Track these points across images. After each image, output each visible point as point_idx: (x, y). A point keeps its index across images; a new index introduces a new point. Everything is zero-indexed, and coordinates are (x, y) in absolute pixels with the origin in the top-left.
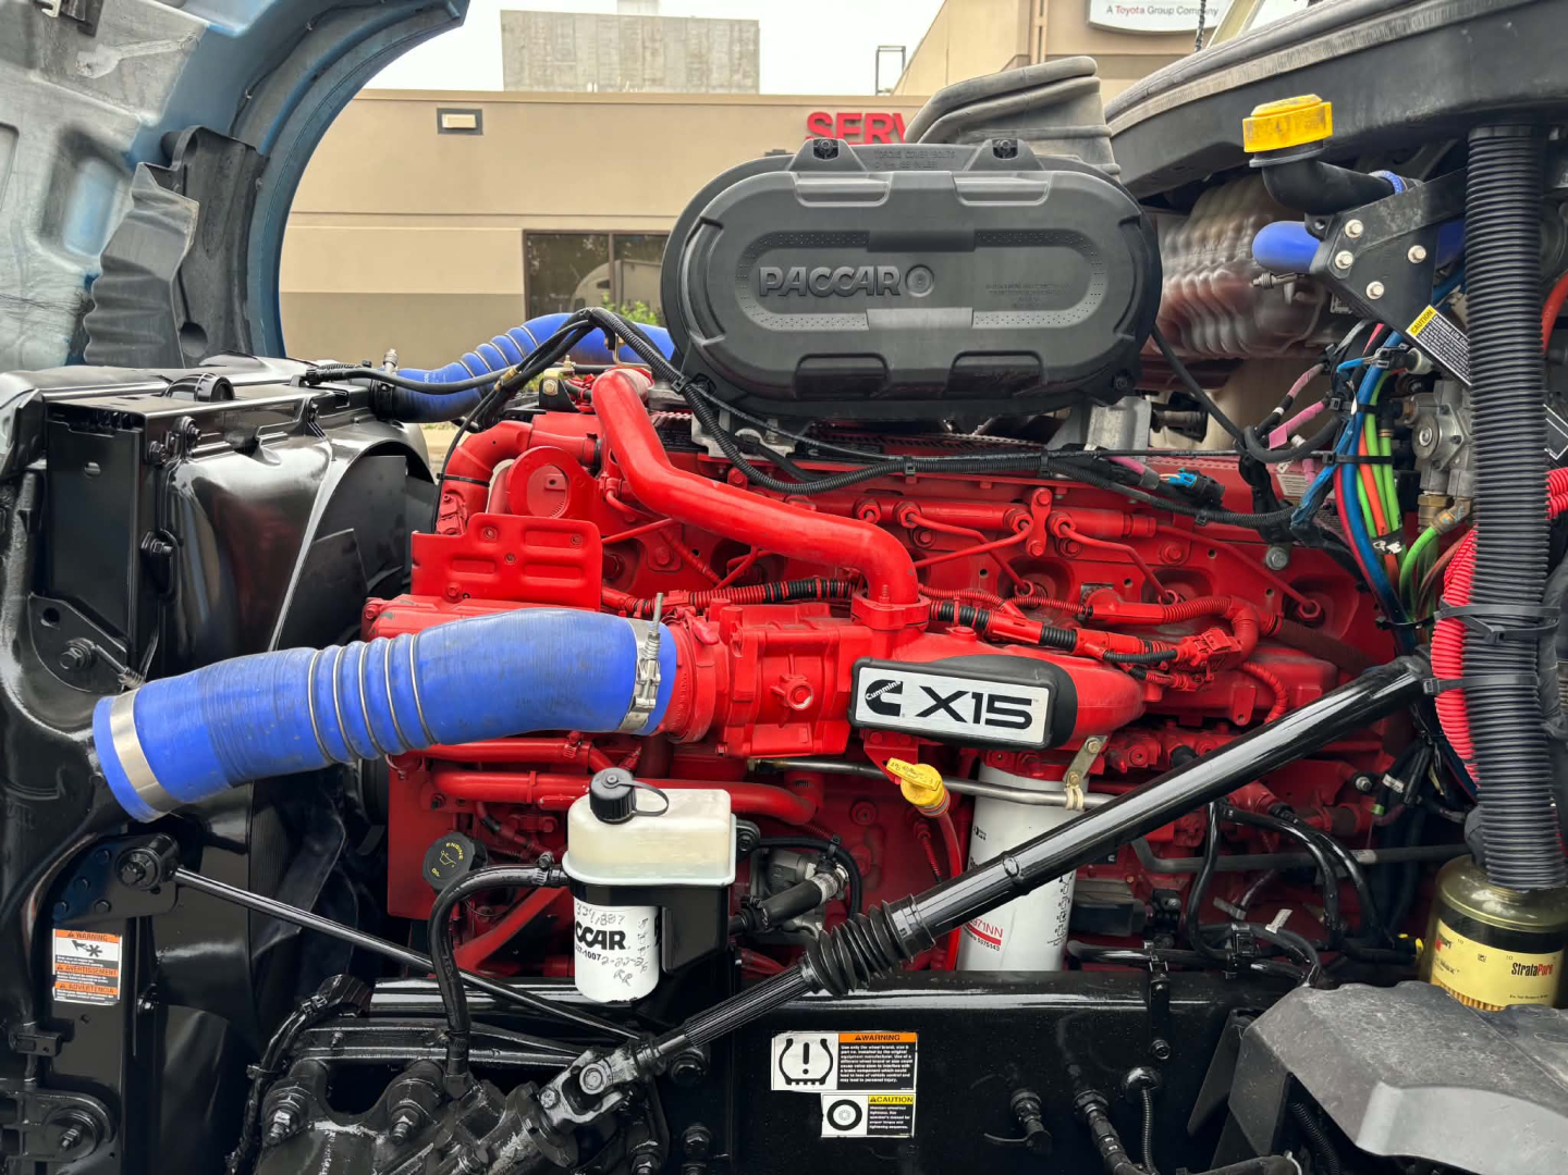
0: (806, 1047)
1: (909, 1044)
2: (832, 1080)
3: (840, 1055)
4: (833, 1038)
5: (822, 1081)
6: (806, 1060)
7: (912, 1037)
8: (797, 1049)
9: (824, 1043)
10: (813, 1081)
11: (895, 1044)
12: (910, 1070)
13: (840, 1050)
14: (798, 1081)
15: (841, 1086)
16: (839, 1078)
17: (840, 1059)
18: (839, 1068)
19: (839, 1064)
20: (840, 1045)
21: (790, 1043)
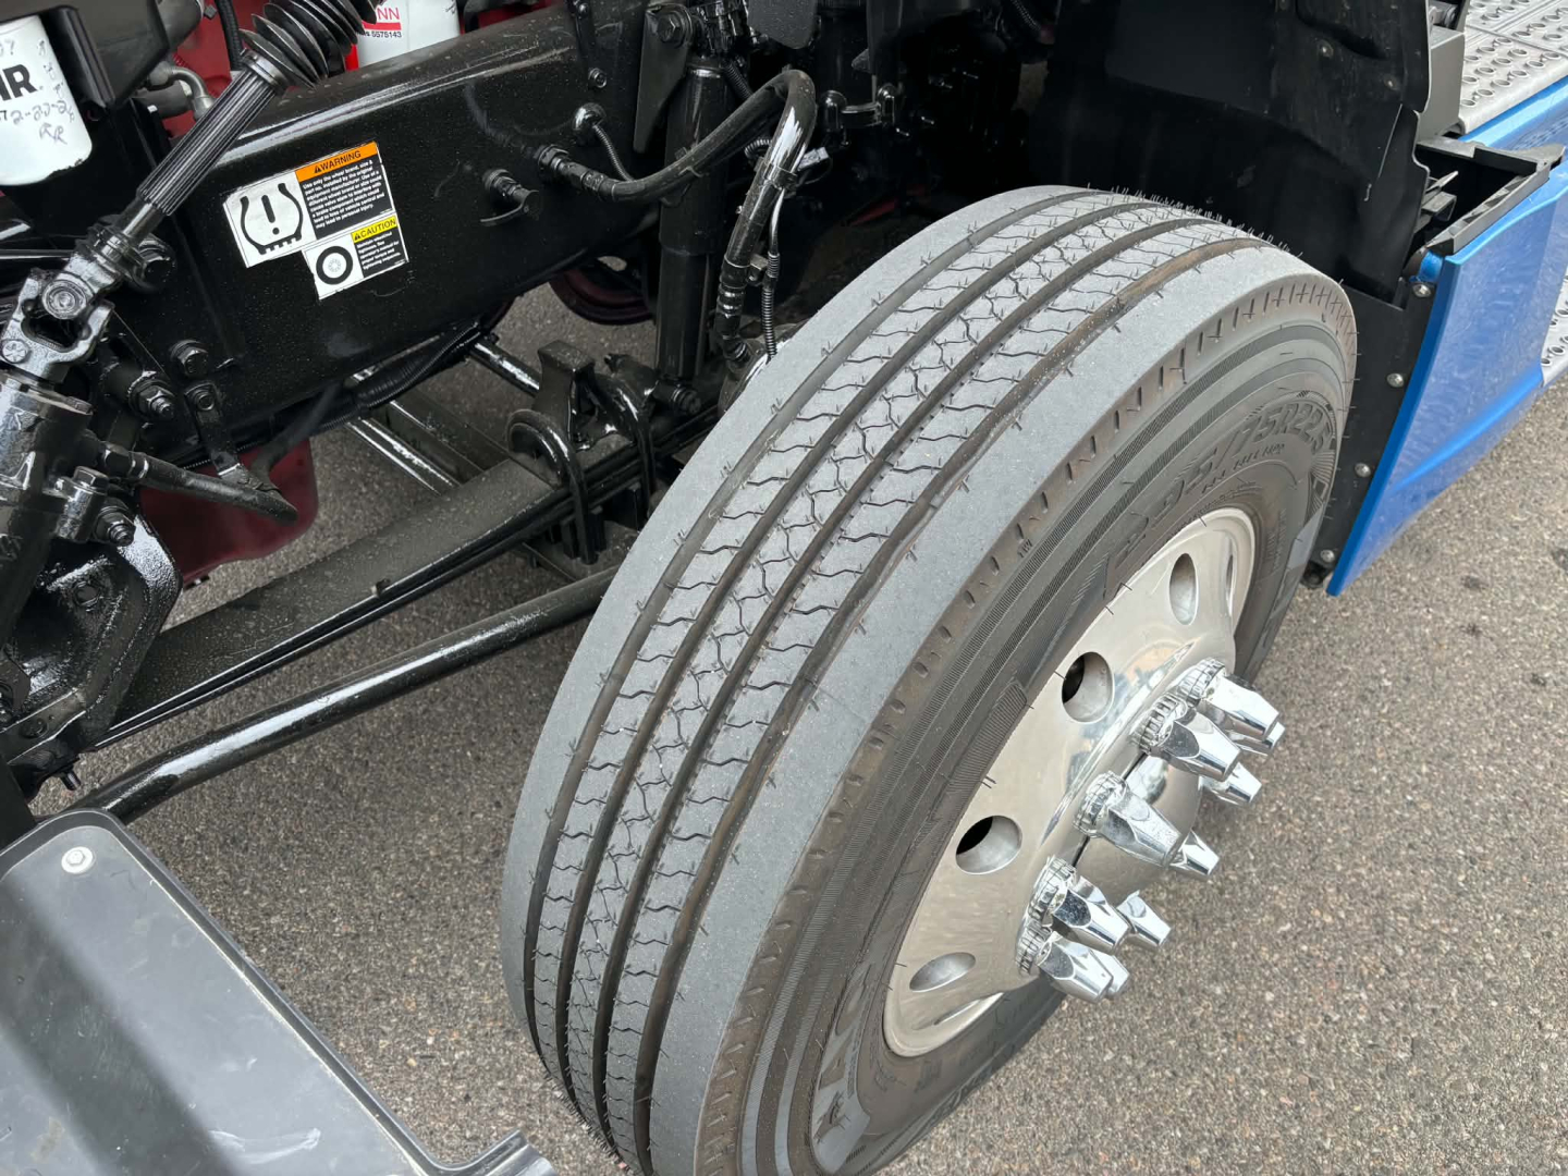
0: (265, 200)
1: (371, 158)
2: (308, 230)
3: (305, 197)
4: (290, 178)
5: (297, 235)
6: (271, 218)
7: (371, 149)
8: (256, 207)
9: (282, 188)
10: (288, 239)
11: (358, 163)
12: (383, 188)
13: (303, 191)
14: (271, 246)
15: (320, 233)
16: (314, 225)
17: (307, 202)
18: (311, 214)
19: (309, 208)
20: (301, 184)
21: (245, 202)
